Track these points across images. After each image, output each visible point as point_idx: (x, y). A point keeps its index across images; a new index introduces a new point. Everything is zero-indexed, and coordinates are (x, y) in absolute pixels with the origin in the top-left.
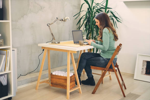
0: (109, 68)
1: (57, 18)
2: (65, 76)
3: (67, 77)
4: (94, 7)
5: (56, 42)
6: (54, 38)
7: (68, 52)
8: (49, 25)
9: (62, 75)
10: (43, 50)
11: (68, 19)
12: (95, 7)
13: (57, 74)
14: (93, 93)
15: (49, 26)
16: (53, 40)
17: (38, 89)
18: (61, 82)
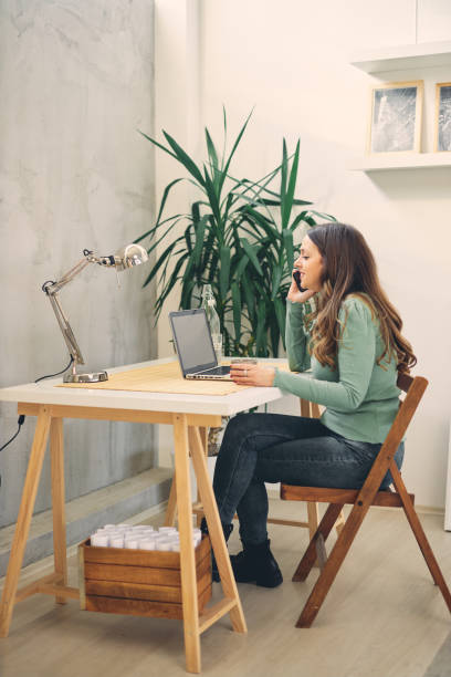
0: (377, 489)
1: (87, 253)
2: (164, 548)
3: (177, 556)
4: (231, 195)
5: (91, 376)
6: (75, 357)
7: (175, 420)
8: (52, 290)
9: (148, 546)
10: (21, 420)
11: (140, 255)
12: (235, 197)
13: (117, 544)
14: (306, 621)
15: (53, 294)
16: (75, 366)
17: (7, 631)
18: (147, 581)
